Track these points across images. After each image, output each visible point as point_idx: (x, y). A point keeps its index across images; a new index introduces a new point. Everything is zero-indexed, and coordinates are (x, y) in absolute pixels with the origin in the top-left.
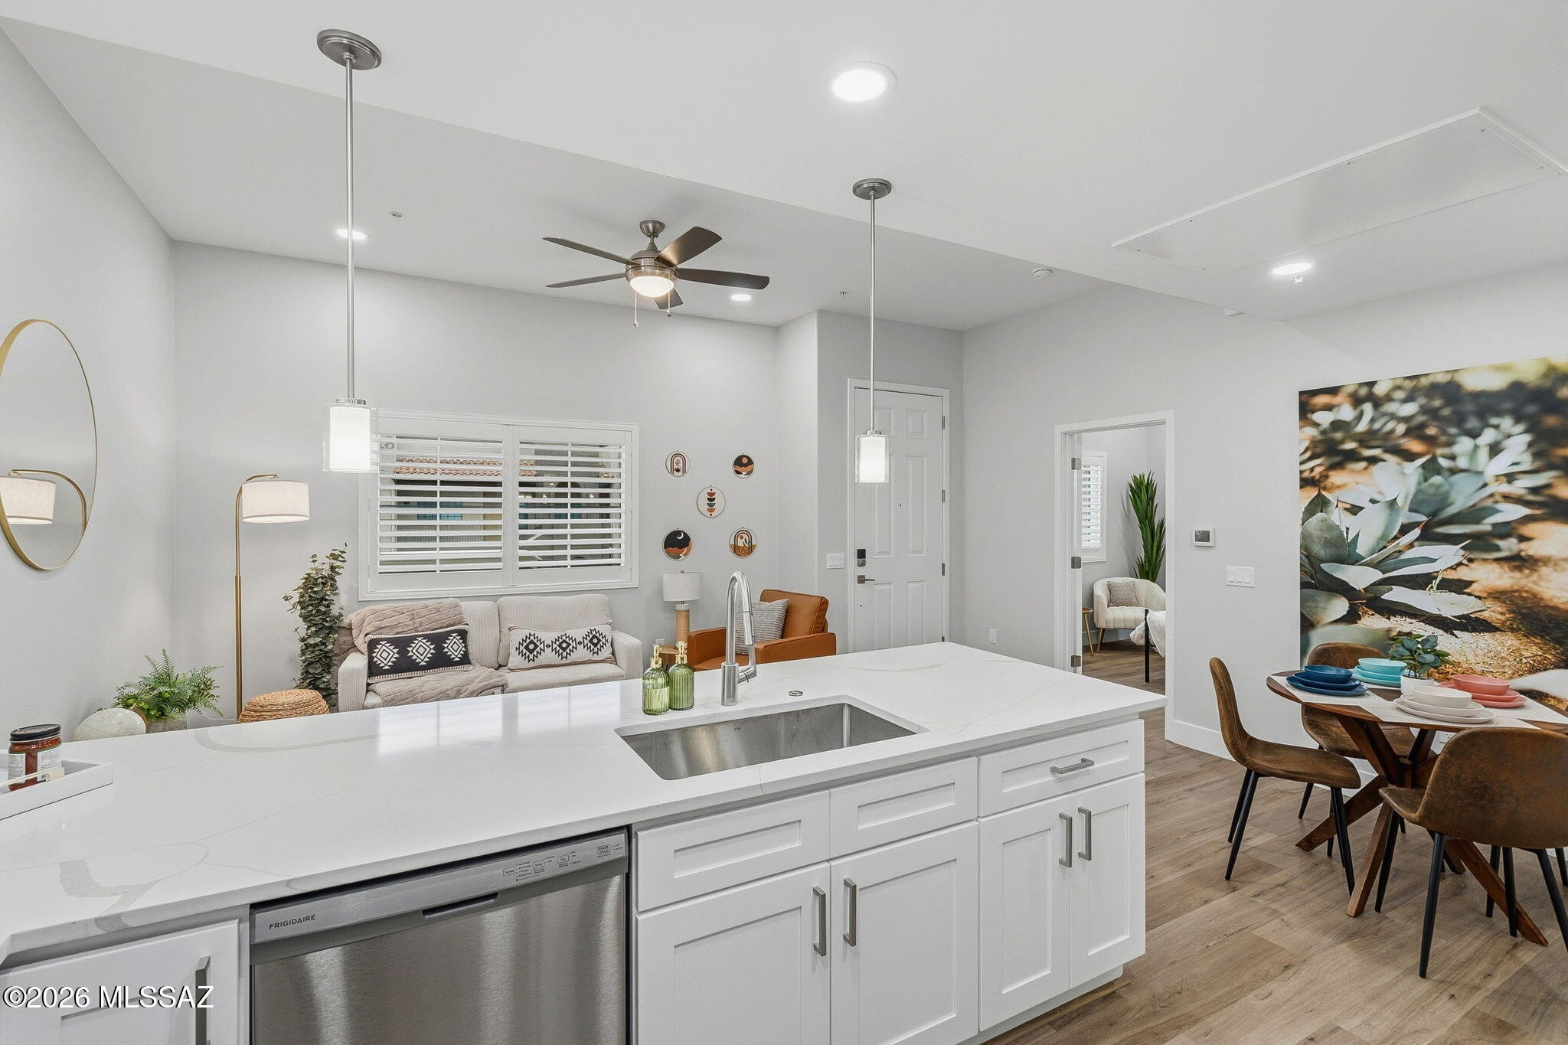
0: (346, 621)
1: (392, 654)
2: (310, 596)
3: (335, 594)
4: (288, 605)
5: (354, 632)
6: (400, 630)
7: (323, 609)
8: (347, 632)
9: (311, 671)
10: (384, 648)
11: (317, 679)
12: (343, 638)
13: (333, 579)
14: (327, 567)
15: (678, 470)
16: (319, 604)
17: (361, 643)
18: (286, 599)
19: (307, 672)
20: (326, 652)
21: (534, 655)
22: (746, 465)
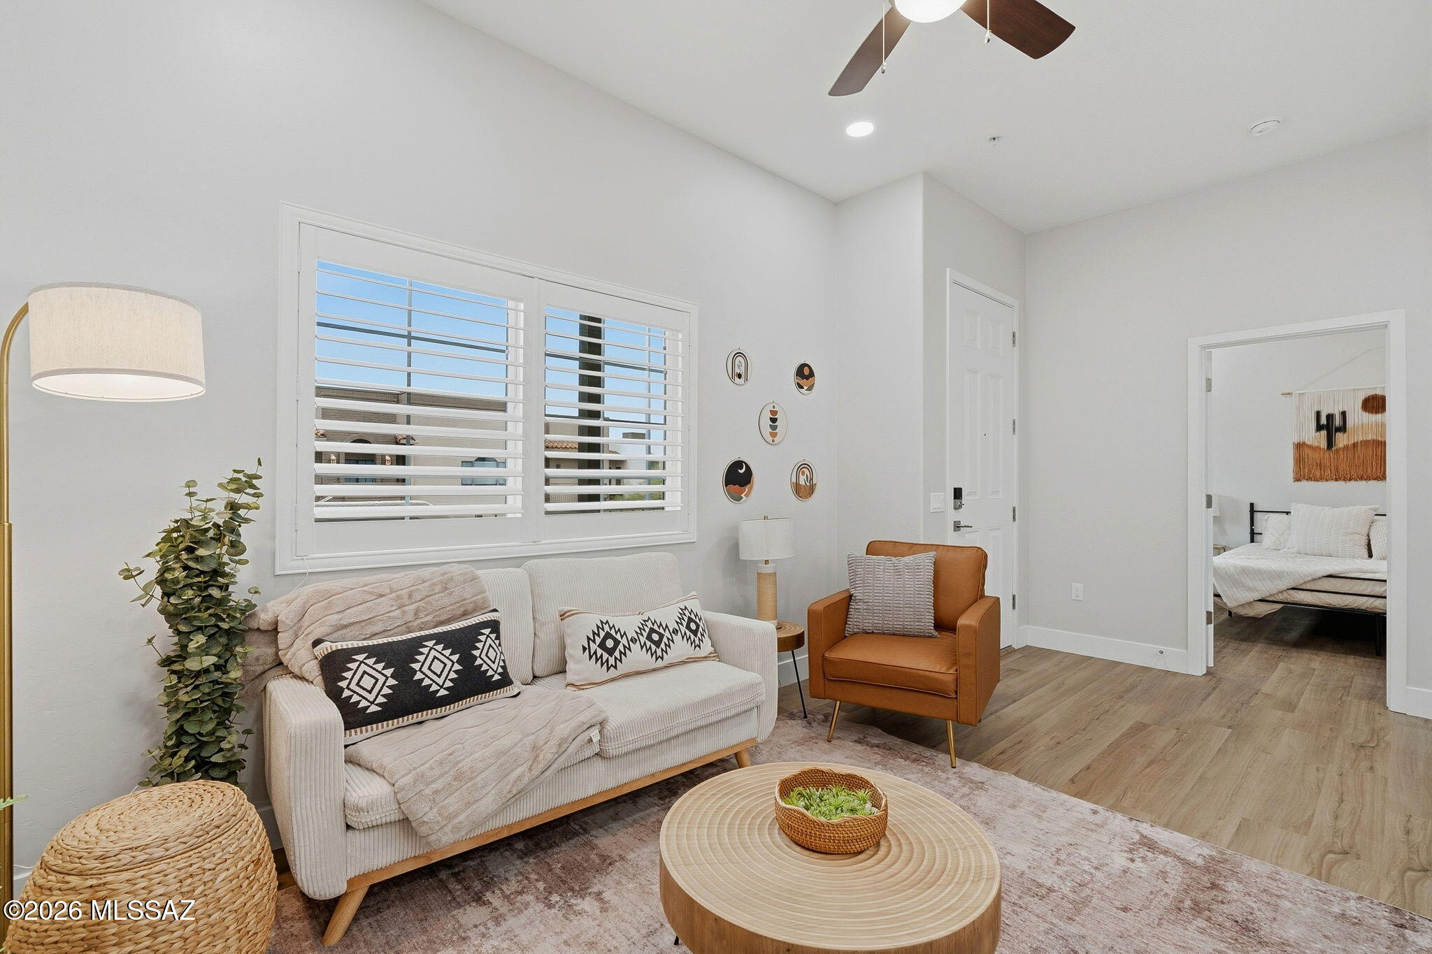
0: (264, 618)
1: (381, 679)
2: (186, 568)
3: (239, 562)
4: (133, 588)
5: (283, 639)
6: (378, 628)
7: (216, 593)
8: (267, 638)
9: (191, 728)
10: (363, 667)
11: (203, 745)
12: (255, 650)
13: (233, 531)
14: (219, 506)
15: (739, 376)
16: (207, 586)
17: (303, 657)
18: (128, 574)
19: (180, 732)
20: (227, 685)
21: (616, 658)
22: (807, 378)
